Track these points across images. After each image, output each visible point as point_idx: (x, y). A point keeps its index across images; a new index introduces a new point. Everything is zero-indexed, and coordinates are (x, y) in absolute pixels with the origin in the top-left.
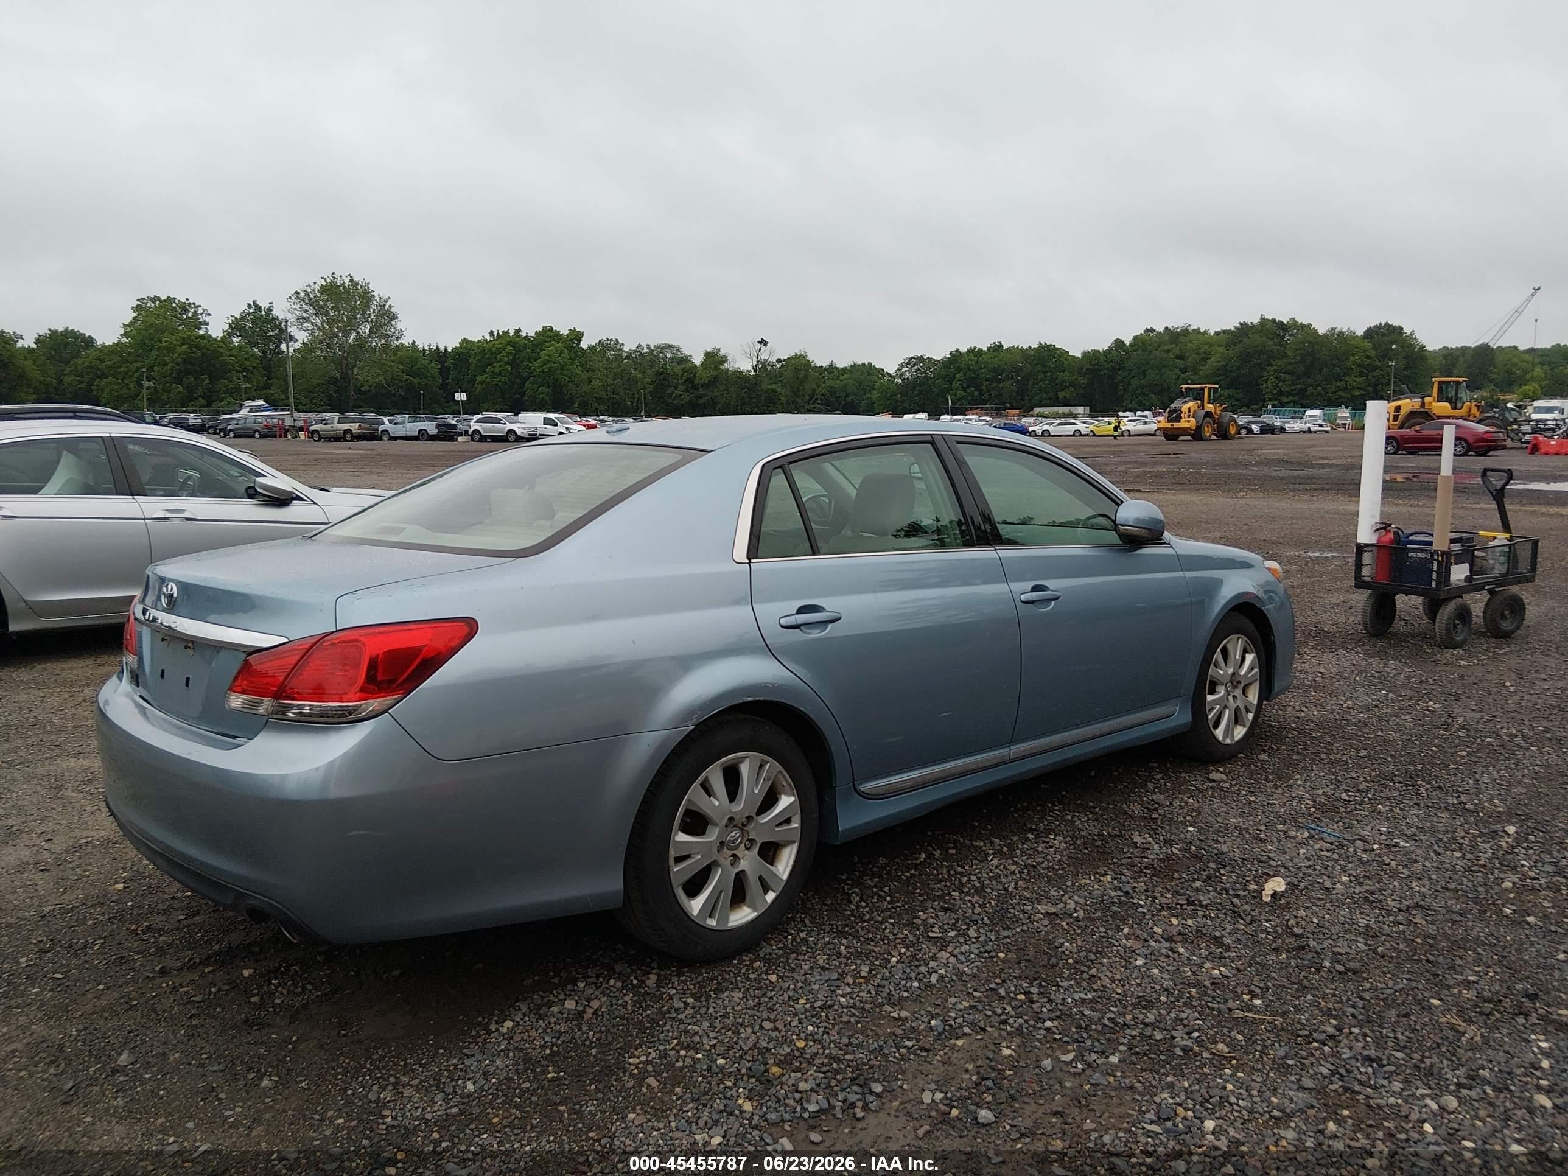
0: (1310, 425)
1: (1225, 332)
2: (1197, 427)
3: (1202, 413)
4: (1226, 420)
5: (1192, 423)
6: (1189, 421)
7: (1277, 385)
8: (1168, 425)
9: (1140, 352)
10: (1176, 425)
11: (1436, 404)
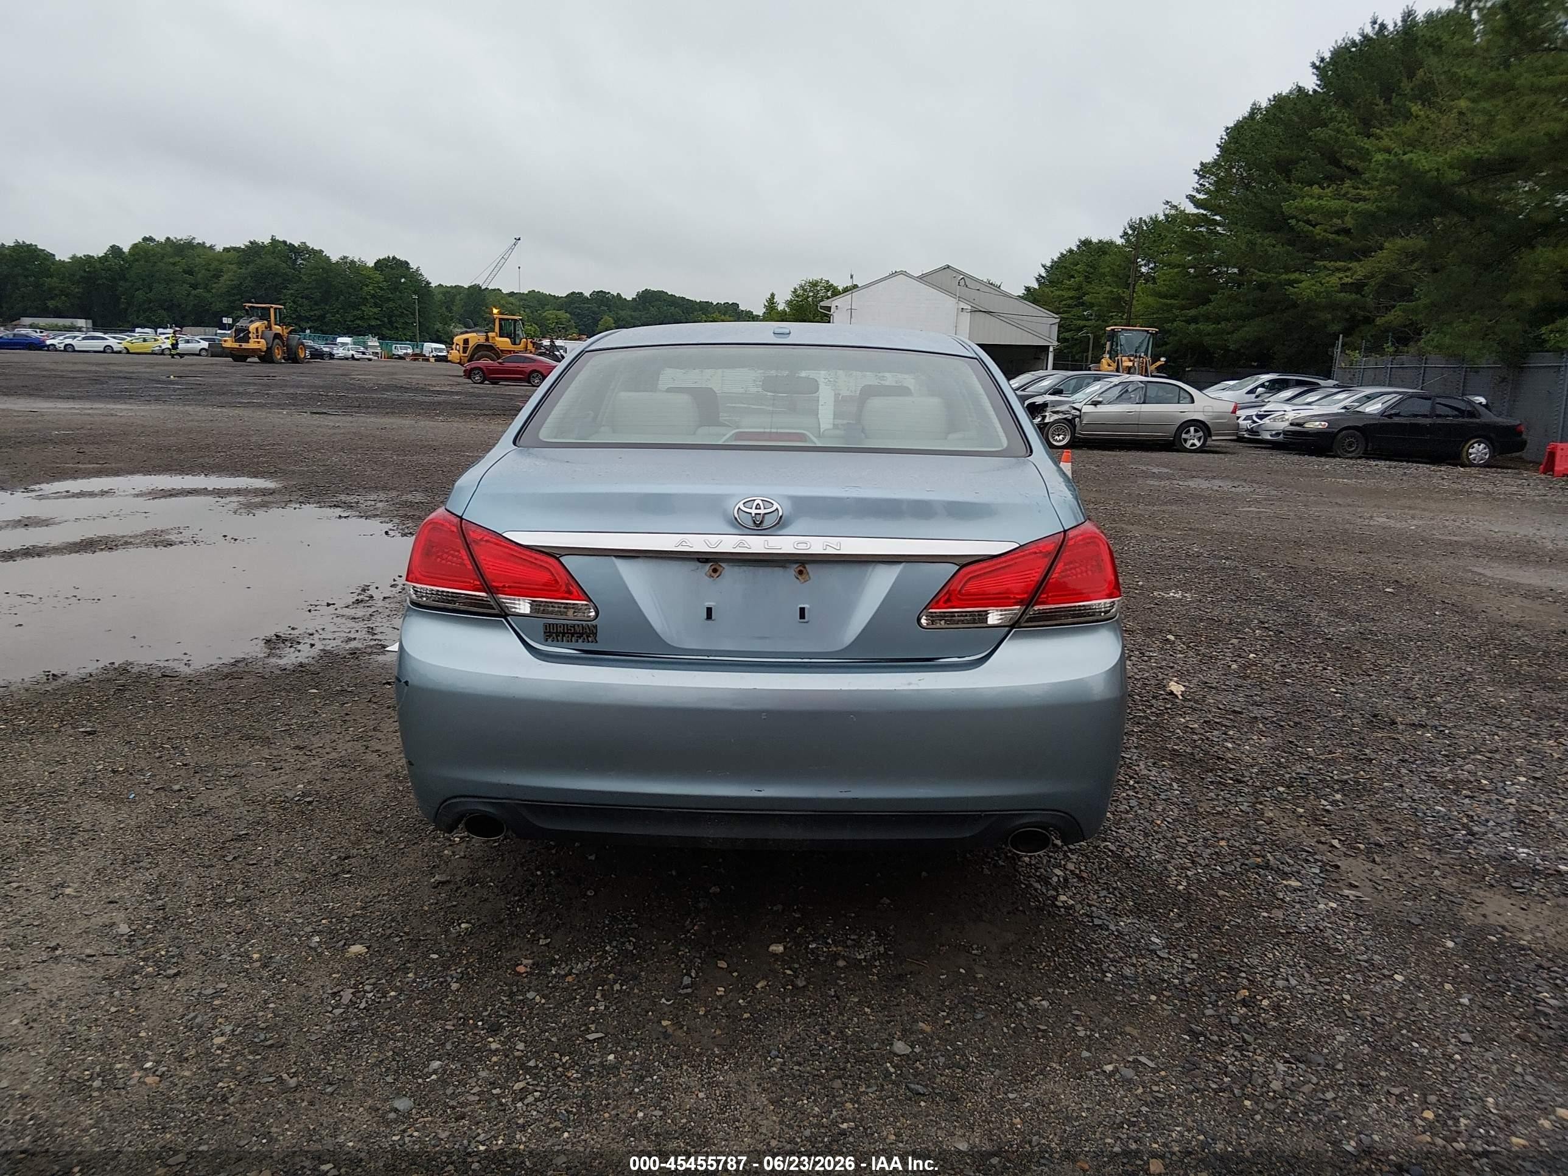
0: (354, 353)
1: (234, 249)
2: (267, 348)
3: (270, 334)
4: (294, 343)
5: (262, 344)
6: (259, 342)
7: (296, 310)
8: (236, 345)
9: (142, 262)
10: (245, 346)
11: (498, 339)
